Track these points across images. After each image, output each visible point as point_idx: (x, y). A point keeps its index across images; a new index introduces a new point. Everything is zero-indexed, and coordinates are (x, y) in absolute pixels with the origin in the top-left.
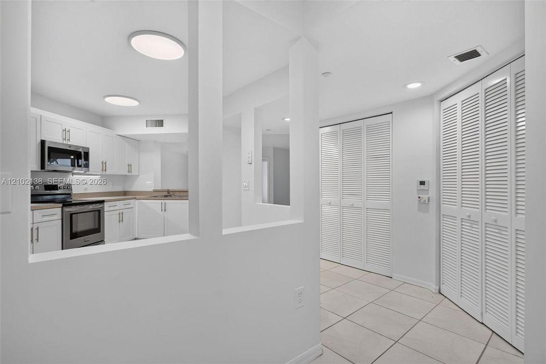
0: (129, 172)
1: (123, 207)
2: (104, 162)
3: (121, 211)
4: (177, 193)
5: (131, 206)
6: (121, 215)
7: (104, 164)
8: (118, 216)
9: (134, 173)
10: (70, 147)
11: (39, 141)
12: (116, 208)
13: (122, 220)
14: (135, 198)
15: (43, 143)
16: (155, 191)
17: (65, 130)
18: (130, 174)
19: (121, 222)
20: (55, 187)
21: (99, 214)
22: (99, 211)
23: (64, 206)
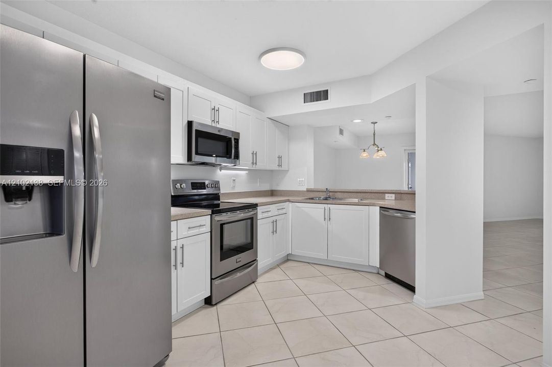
0: (279, 166)
1: (276, 213)
2: (255, 153)
3: (274, 218)
4: (338, 193)
5: (284, 211)
6: (275, 223)
7: (254, 154)
8: (271, 224)
9: (284, 167)
10: (219, 131)
11: (185, 122)
12: (270, 214)
13: (276, 231)
14: (289, 201)
15: (190, 124)
16: (309, 191)
17: (214, 109)
18: (280, 168)
19: (275, 232)
20: (202, 186)
21: (252, 223)
22: (252, 219)
23: (213, 213)
